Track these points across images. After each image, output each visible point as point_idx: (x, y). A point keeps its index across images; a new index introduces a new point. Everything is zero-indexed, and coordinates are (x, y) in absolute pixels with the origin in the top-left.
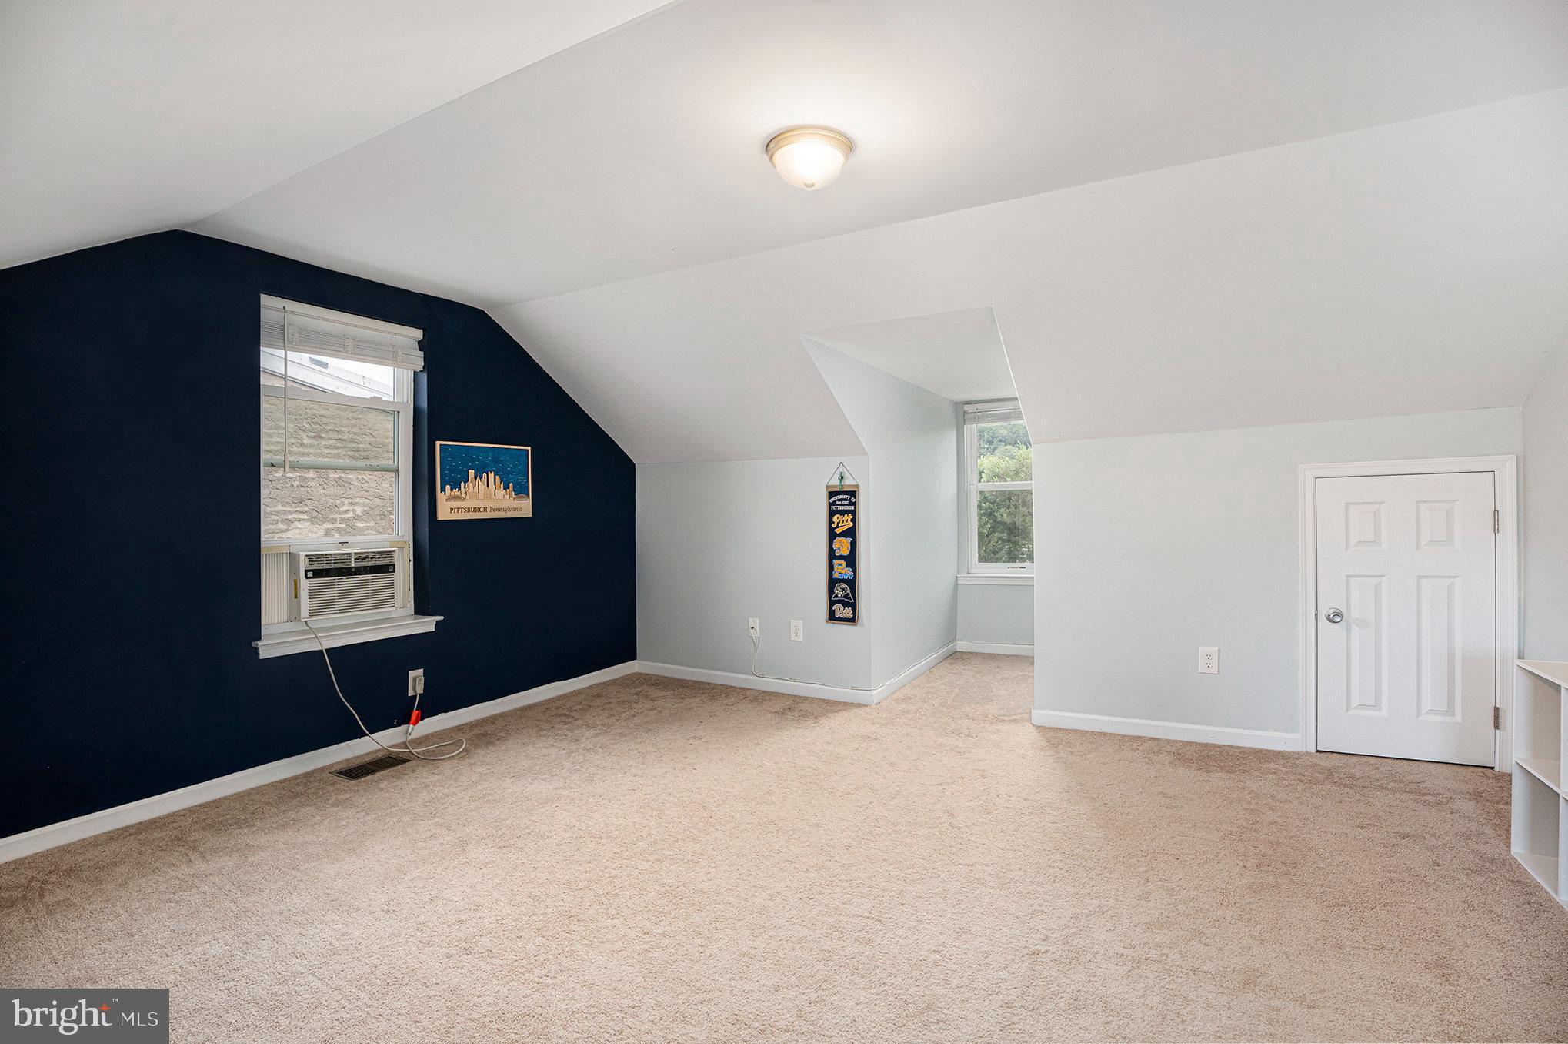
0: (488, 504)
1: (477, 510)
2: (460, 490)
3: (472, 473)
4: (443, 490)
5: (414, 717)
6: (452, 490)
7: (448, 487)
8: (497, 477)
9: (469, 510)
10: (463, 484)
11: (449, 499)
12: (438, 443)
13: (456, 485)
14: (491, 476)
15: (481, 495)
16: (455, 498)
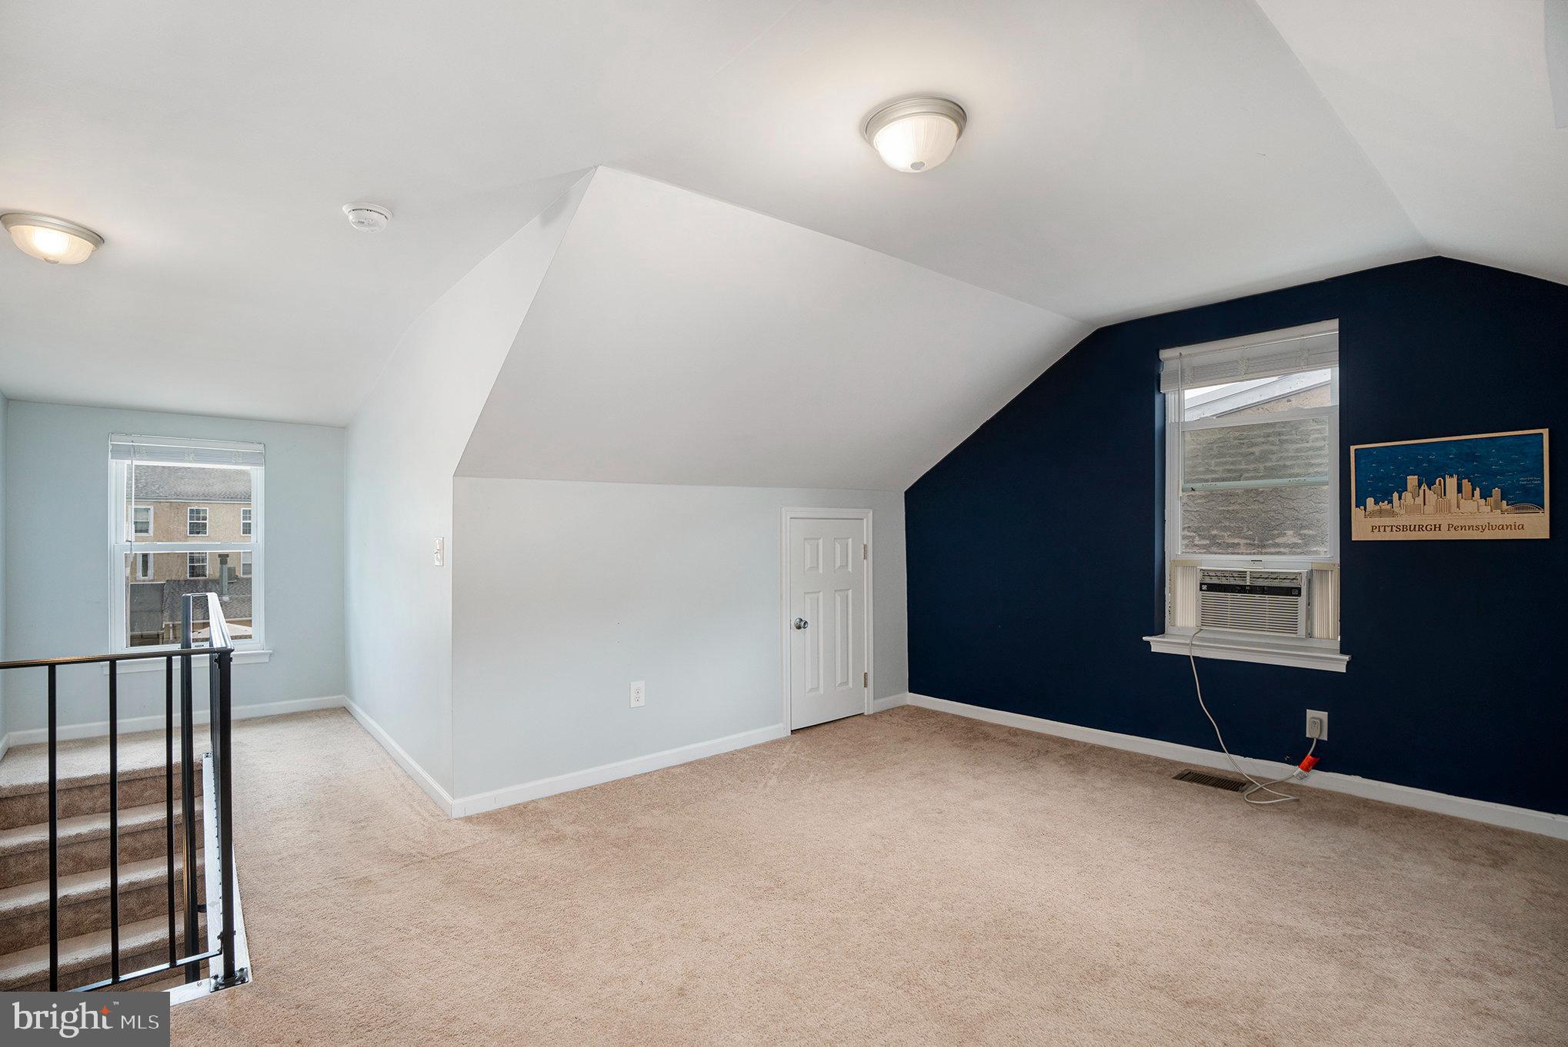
0: (1444, 520)
1: (1421, 528)
2: (1391, 502)
3: (1412, 480)
4: (1361, 503)
5: (1305, 762)
6: (1376, 503)
7: (1370, 501)
8: (1465, 482)
9: (1405, 528)
10: (1396, 495)
11: (1372, 514)
12: (1353, 448)
13: (1384, 496)
14: (1452, 482)
15: (1429, 509)
16: (1381, 513)
